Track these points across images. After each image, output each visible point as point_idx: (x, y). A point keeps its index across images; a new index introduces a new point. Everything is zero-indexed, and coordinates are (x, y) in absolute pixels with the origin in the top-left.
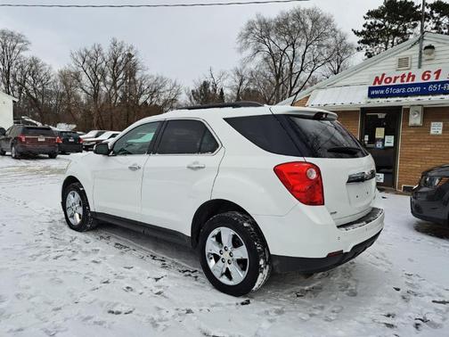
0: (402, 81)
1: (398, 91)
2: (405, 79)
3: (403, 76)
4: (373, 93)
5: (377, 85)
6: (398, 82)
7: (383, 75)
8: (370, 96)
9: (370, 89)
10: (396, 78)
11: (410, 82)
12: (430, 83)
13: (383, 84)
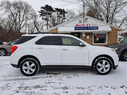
0: (82, 26)
1: (82, 28)
2: (83, 26)
3: (83, 25)
4: (76, 28)
5: (77, 26)
6: (81, 26)
7: (78, 24)
8: (75, 29)
9: (75, 27)
10: (81, 25)
11: (84, 26)
12: (88, 27)
13: (78, 26)
